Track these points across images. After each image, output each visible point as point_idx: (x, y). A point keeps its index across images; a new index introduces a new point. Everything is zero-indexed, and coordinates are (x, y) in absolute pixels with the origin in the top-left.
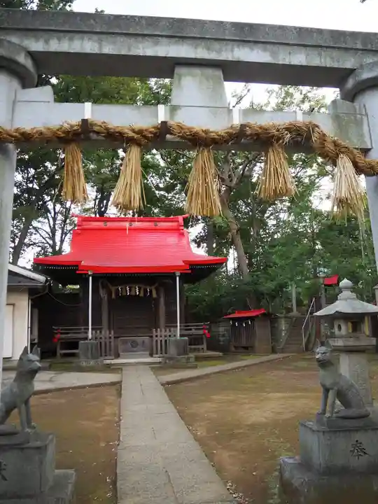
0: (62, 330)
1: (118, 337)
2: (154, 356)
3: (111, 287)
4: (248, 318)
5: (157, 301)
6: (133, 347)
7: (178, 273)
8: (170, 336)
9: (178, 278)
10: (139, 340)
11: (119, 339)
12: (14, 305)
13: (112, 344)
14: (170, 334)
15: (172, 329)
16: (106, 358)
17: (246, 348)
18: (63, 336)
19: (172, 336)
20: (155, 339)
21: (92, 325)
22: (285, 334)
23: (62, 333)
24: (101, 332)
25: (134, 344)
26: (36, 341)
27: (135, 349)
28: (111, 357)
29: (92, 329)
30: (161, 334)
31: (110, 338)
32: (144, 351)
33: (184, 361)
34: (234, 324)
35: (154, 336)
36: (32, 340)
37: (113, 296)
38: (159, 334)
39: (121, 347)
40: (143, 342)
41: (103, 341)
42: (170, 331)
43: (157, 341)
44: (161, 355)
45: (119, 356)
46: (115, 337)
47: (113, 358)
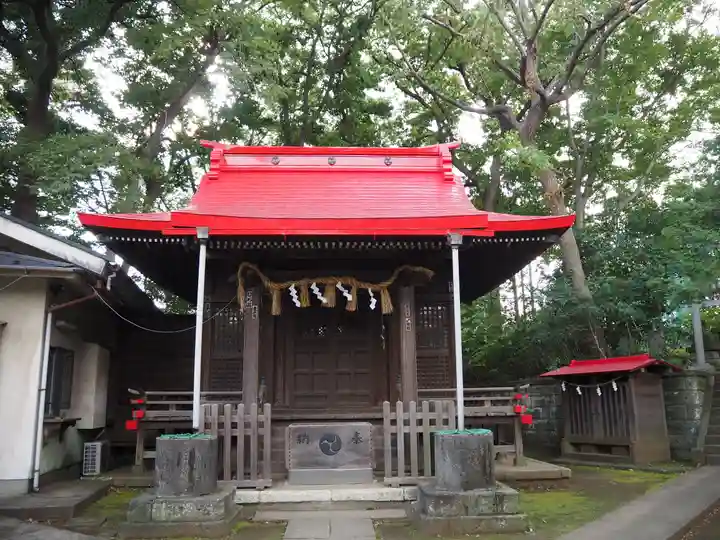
0: (150, 398)
1: (284, 422)
2: (387, 480)
3: (268, 284)
4: (608, 376)
5: (393, 320)
6: (325, 449)
7: (456, 239)
8: (432, 422)
9: (455, 254)
10: (345, 430)
11: (288, 428)
13: (267, 441)
14: (432, 416)
15: (439, 403)
16: (247, 483)
17: (605, 448)
18: (151, 414)
19: (439, 422)
20: (388, 428)
22: (702, 416)
23: (152, 407)
25: (330, 445)
27: (331, 459)
28: (260, 482)
30: (406, 415)
31: (261, 425)
32: (358, 462)
33: (485, 506)
34: (571, 390)
35: (387, 422)
37: (275, 309)
38: (400, 415)
39: (292, 452)
40: (356, 439)
42: (432, 409)
43: (394, 435)
44: (407, 479)
45: (286, 478)
46: (274, 421)
47: (268, 482)
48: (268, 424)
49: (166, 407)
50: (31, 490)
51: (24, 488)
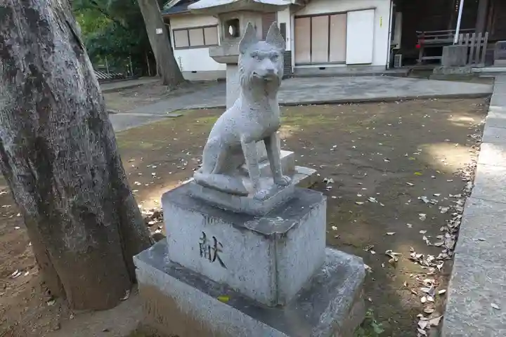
0: (426, 34)
1: (495, 41)
11: (496, 44)
12: (375, 9)
13: (484, 49)
16: (474, 65)
18: (426, 41)
21: (460, 28)
23: (426, 38)
24: (471, 36)
26: (398, 47)
29: (460, 32)
31: (483, 42)
36: (393, 46)
39: (497, 52)
41: (472, 45)
45: (493, 64)
46: (489, 42)
47: (483, 65)
48: (486, 42)
49: (433, 38)
50: (387, 69)
51: (384, 68)
